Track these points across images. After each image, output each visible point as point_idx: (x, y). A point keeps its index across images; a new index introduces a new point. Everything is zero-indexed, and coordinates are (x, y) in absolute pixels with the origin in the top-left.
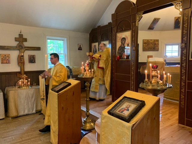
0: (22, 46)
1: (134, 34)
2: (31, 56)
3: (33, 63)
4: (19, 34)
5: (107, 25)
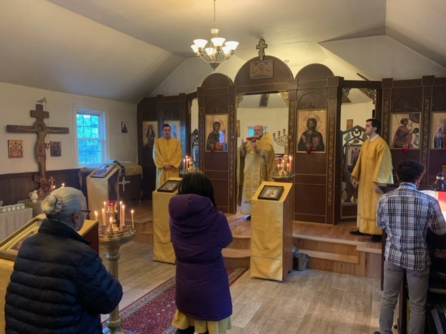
0: (41, 126)
1: (232, 119)
2: (55, 143)
3: (58, 156)
4: (37, 105)
5: (177, 96)
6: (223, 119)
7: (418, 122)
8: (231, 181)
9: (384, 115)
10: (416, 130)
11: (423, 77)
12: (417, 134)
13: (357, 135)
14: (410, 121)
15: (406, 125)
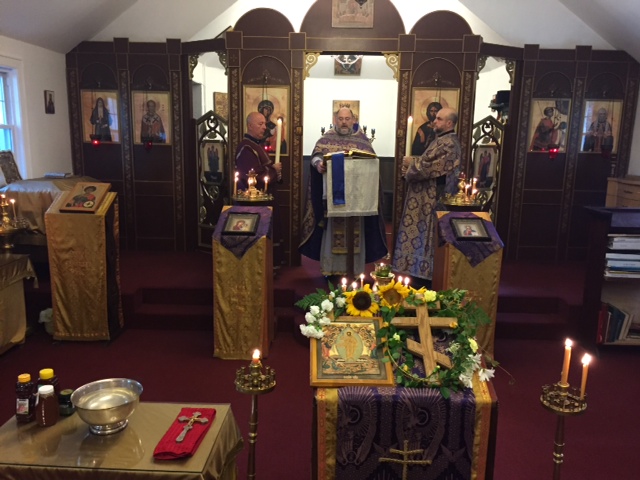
1: (297, 96)
5: (162, 44)
6: (279, 95)
7: (565, 114)
8: (296, 207)
9: (523, 101)
10: (563, 125)
11: (578, 47)
12: (565, 131)
13: (488, 130)
14: (556, 112)
15: (550, 117)
